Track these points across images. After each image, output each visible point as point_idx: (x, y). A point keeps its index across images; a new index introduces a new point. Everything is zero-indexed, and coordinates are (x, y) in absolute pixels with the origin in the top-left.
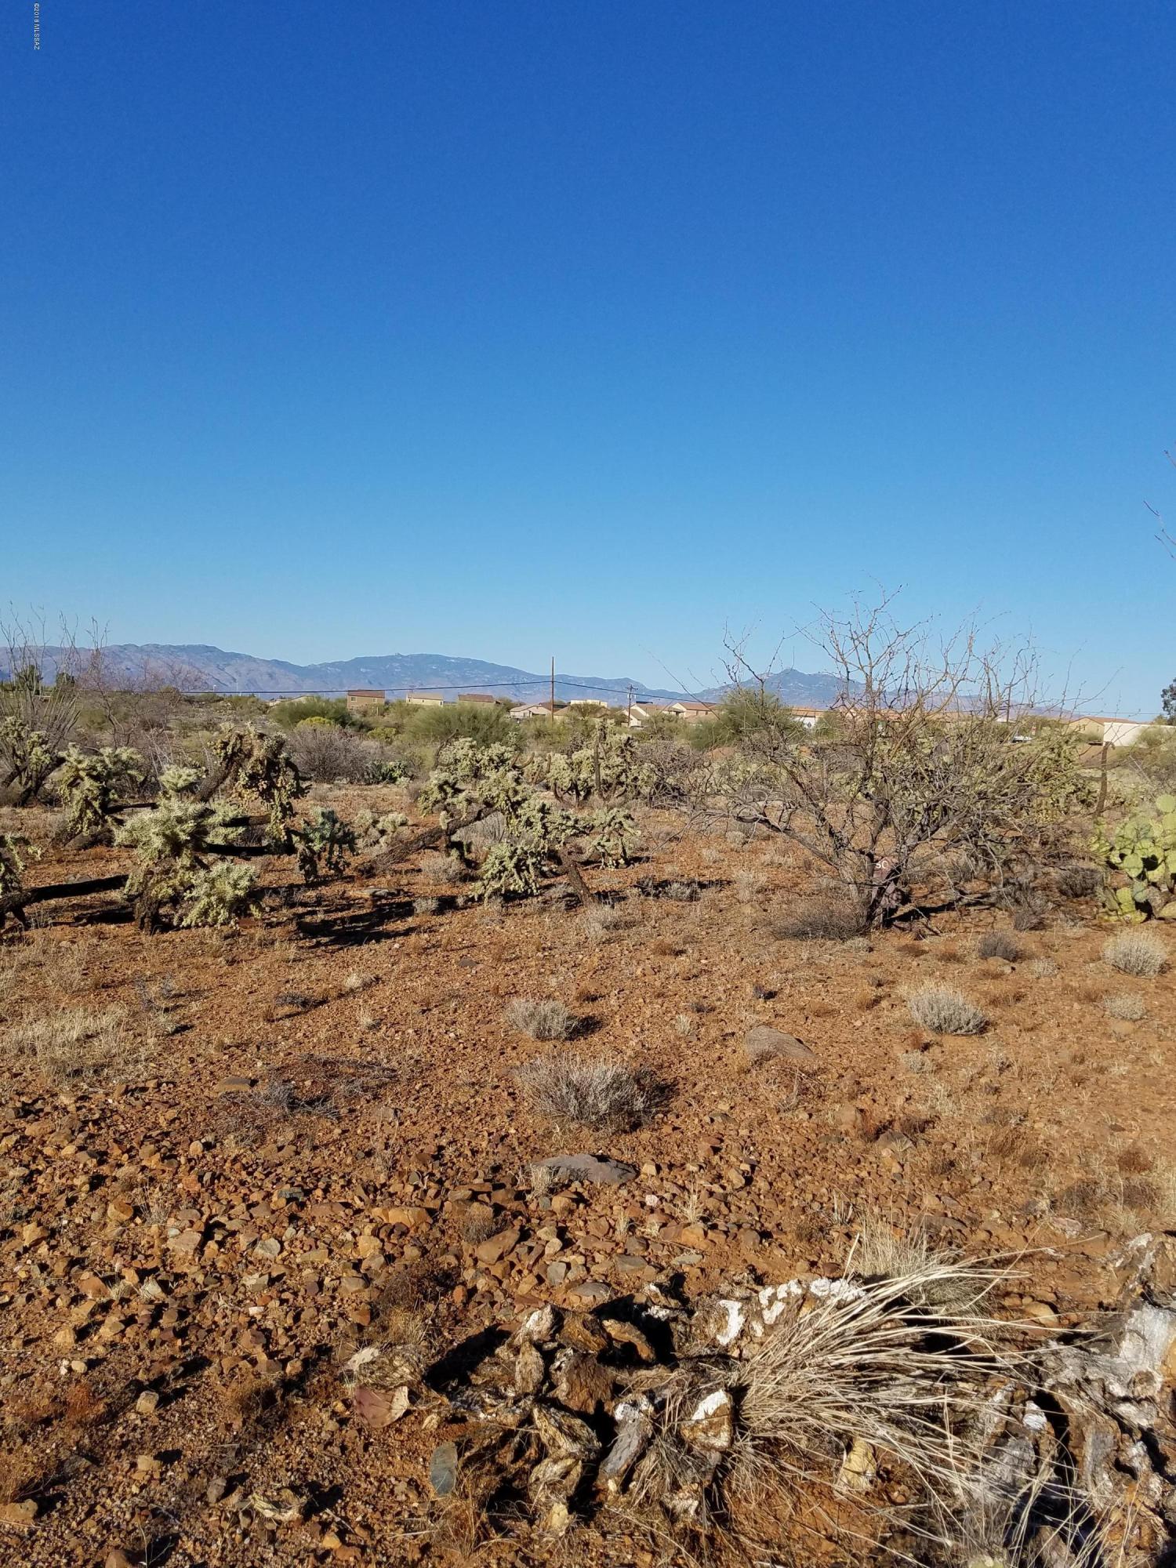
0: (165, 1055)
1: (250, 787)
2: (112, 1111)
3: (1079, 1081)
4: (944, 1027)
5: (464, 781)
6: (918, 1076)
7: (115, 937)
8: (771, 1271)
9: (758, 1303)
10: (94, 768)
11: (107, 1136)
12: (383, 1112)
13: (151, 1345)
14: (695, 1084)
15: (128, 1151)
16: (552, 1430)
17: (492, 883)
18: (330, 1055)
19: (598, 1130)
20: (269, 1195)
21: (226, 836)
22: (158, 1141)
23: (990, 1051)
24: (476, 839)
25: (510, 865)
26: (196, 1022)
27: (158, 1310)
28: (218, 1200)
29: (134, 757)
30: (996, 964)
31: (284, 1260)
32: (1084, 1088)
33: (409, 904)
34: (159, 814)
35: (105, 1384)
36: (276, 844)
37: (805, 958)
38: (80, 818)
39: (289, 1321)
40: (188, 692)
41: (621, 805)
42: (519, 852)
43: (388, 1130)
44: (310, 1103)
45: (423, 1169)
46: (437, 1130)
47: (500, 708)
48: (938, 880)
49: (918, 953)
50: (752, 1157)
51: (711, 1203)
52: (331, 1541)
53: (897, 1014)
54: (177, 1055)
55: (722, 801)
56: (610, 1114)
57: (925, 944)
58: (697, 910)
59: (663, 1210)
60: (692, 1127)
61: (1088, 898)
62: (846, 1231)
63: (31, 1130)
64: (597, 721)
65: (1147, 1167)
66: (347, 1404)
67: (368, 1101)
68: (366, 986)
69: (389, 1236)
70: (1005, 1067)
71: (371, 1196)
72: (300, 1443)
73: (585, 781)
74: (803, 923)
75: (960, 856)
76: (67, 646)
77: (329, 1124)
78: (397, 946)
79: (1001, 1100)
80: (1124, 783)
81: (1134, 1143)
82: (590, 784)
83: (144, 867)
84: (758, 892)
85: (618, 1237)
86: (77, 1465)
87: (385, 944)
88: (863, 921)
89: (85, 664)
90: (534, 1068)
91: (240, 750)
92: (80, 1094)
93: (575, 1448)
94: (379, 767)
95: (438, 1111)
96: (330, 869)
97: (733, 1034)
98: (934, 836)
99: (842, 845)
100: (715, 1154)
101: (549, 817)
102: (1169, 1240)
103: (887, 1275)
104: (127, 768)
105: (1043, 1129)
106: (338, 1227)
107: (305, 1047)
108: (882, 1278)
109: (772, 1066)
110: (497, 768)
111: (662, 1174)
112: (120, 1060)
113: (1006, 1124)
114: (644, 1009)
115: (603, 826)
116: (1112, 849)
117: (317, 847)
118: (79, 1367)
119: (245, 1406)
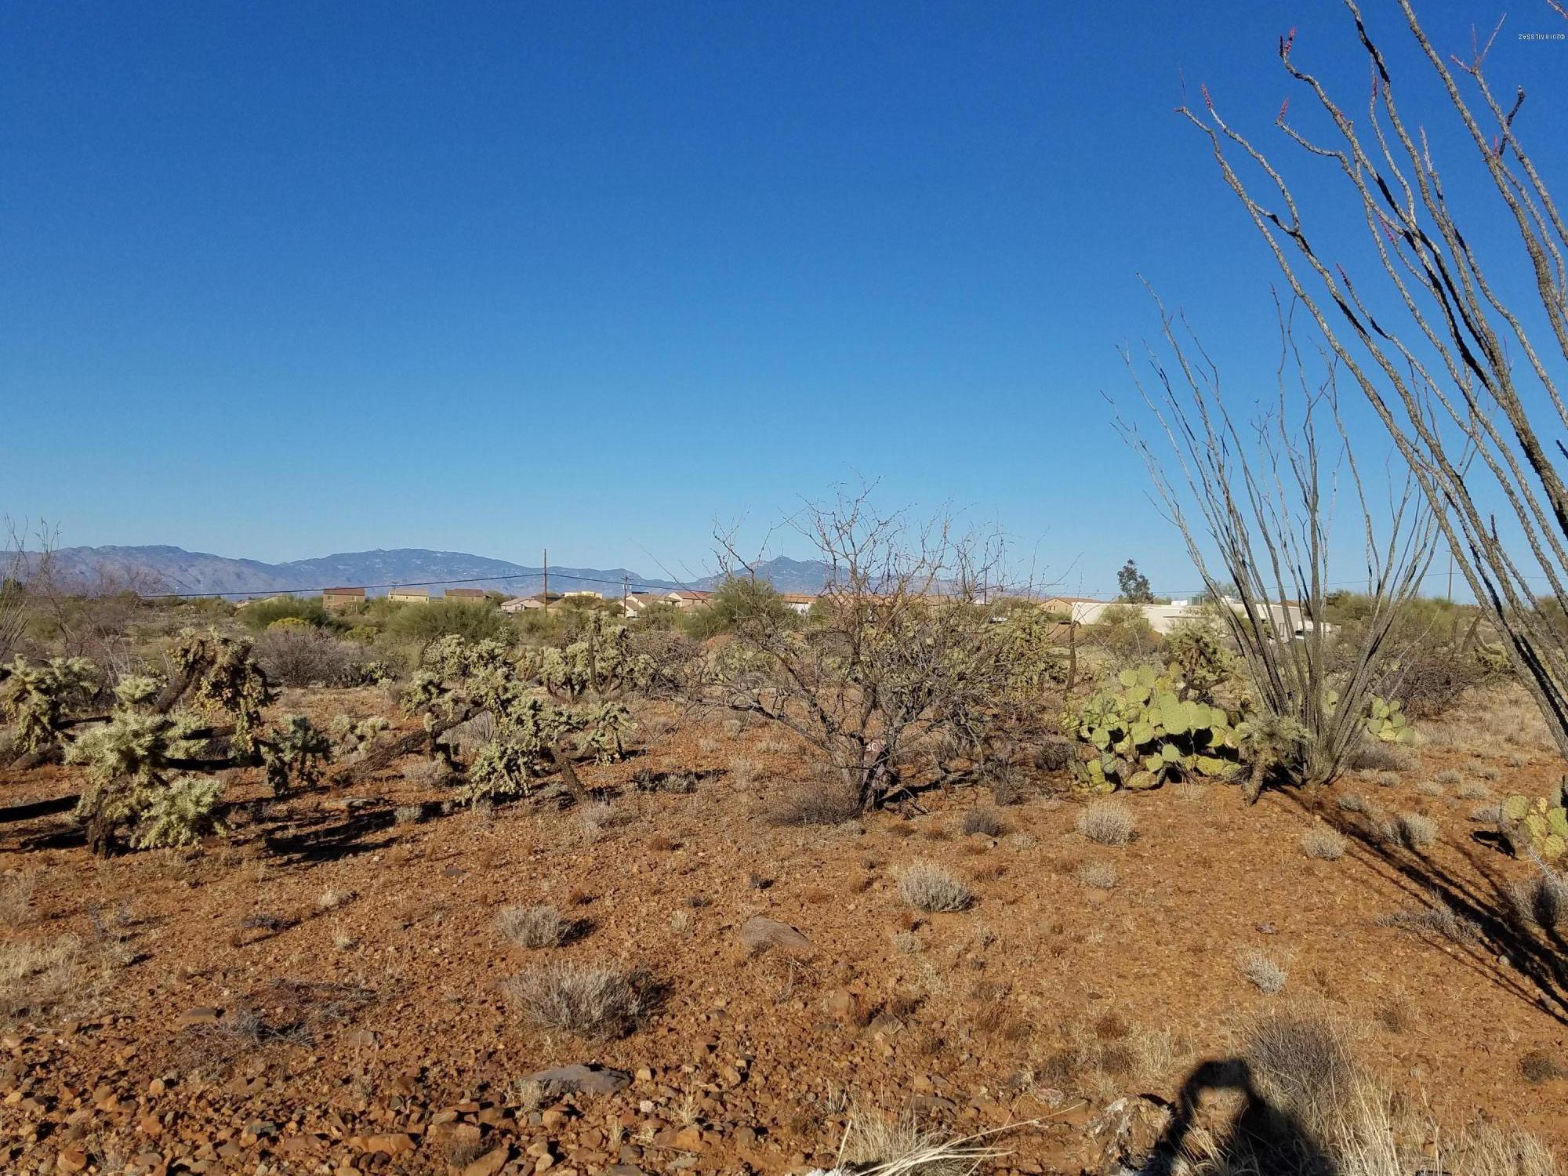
0: (122, 988)
1: (213, 697)
2: (63, 1052)
3: (1058, 951)
4: (932, 905)
5: (452, 679)
6: (908, 956)
7: (66, 863)
8: (766, 1167)
10: (42, 681)
11: (57, 1078)
12: (361, 1035)
14: (691, 982)
15: (81, 1094)
17: (481, 786)
18: (304, 980)
19: (591, 1038)
20: (238, 1132)
21: (187, 750)
22: (114, 1082)
23: (975, 926)
24: (464, 740)
25: (500, 766)
26: (156, 951)
28: (181, 1141)
29: (87, 667)
30: (979, 839)
32: (1063, 958)
33: (390, 813)
34: (114, 729)
36: (242, 756)
37: (800, 844)
38: (28, 735)
40: (147, 595)
41: (617, 698)
42: (509, 751)
43: (367, 1054)
44: (283, 1031)
45: (405, 1093)
46: (420, 1052)
47: (489, 603)
48: (924, 760)
49: (907, 832)
50: (748, 1053)
51: (707, 1104)
53: (888, 895)
54: (135, 987)
55: (718, 690)
56: (603, 1021)
57: (914, 824)
58: (695, 802)
59: (657, 1116)
60: (688, 1027)
61: (1062, 772)
62: (839, 1120)
64: (591, 613)
65: (1124, 1032)
67: (345, 1026)
68: (342, 903)
69: (369, 1166)
70: (989, 941)
71: (350, 1126)
73: (580, 675)
74: (799, 809)
75: (944, 735)
76: (14, 549)
77: (303, 1052)
78: (376, 859)
79: (987, 975)
80: (1092, 659)
81: (1111, 1009)
82: (585, 677)
83: (97, 786)
84: (755, 780)
85: (612, 1147)
87: (363, 857)
88: (855, 805)
89: (34, 569)
90: (523, 979)
91: (202, 657)
92: (26, 1035)
94: (359, 669)
95: (421, 1031)
96: (302, 779)
97: (730, 927)
98: (920, 716)
99: (833, 730)
100: (711, 1052)
101: (541, 714)
102: (1144, 1103)
103: (879, 1162)
104: (80, 680)
105: (1027, 1001)
106: (314, 1161)
107: (276, 972)
108: (875, 1164)
109: (769, 958)
110: (486, 665)
111: (657, 1078)
112: (72, 996)
113: (990, 998)
114: (640, 908)
115: (597, 720)
116: (1081, 724)
117: (287, 757)
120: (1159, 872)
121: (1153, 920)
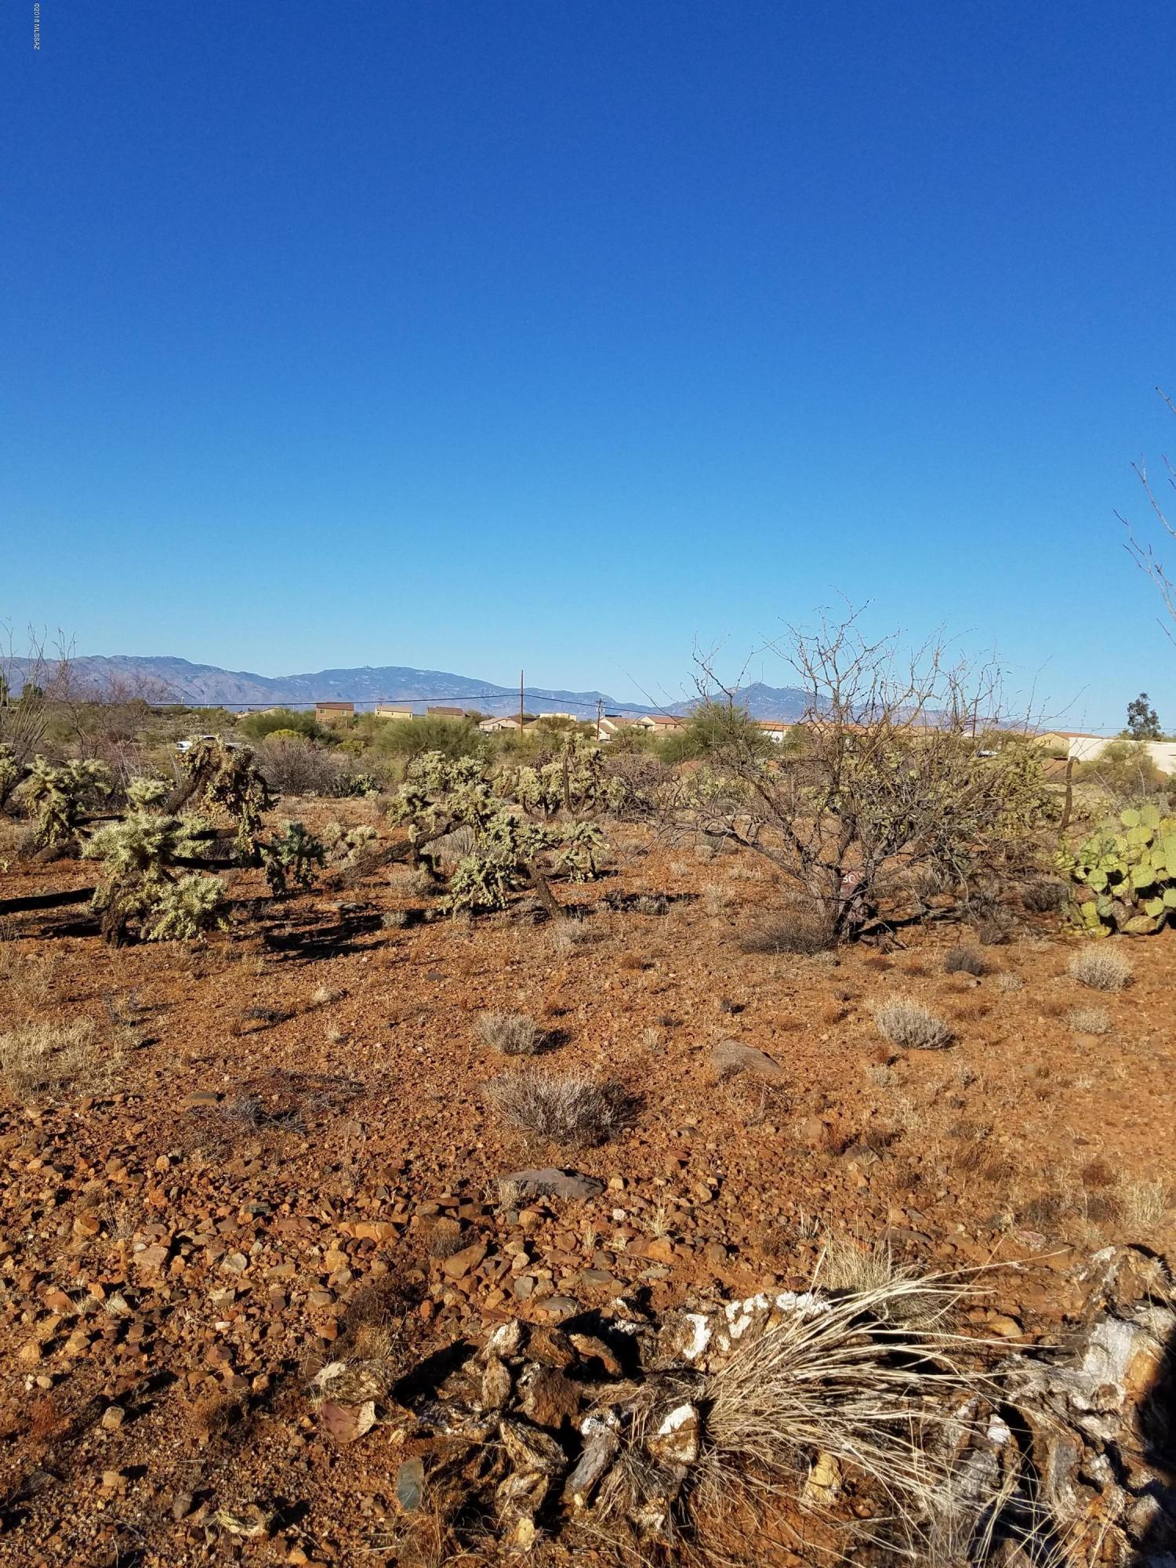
0: (132, 1069)
1: (218, 800)
2: (78, 1125)
3: (1044, 1095)
4: (910, 1040)
5: (433, 794)
6: (883, 1090)
7: (82, 950)
8: (737, 1285)
9: (725, 1317)
10: (61, 780)
11: (72, 1147)
12: (350, 1126)
13: (117, 1360)
14: (663, 1098)
15: (95, 1165)
16: (519, 1445)
17: (461, 896)
18: (297, 1070)
19: (565, 1144)
20: (236, 1210)
21: (193, 850)
22: (124, 1156)
23: (955, 1065)
24: (445, 852)
25: (479, 878)
26: (163, 1036)
27: (124, 1326)
28: (185, 1215)
29: (102, 769)
30: (961, 978)
31: (250, 1275)
32: (1049, 1102)
33: (378, 917)
34: (126, 827)
35: (70, 1400)
36: (243, 857)
37: (772, 972)
38: (47, 830)
39: (256, 1336)
40: (157, 704)
41: (590, 819)
42: (488, 865)
43: (356, 1144)
44: (278, 1117)
45: (391, 1183)
46: (404, 1145)
47: (469, 721)
48: (904, 894)
49: (884, 967)
50: (719, 1171)
51: (678, 1217)
52: (297, 1557)
53: (864, 1028)
54: (143, 1069)
55: (690, 815)
56: (577, 1129)
57: (892, 957)
58: (666, 924)
59: (630, 1225)
60: (659, 1142)
61: (1053, 913)
62: (812, 1245)
64: (566, 735)
65: (1111, 1181)
66: (314, 1419)
67: (336, 1116)
68: (334, 1000)
69: (356, 1251)
70: (970, 1081)
71: (338, 1211)
72: (266, 1458)
73: (554, 795)
74: (771, 936)
75: (926, 870)
76: (35, 657)
77: (296, 1138)
78: (365, 959)
79: (967, 1114)
80: (1088, 797)
81: (1099, 1156)
82: (559, 797)
83: (111, 880)
84: (726, 906)
85: (585, 1251)
86: (42, 1480)
87: (354, 957)
88: (830, 937)
89: (54, 675)
90: (502, 1082)
91: (209, 763)
92: (46, 1108)
93: (542, 1463)
94: (348, 780)
95: (405, 1125)
96: (298, 882)
97: (701, 1048)
98: (900, 850)
99: (809, 860)
100: (682, 1168)
101: (518, 830)
102: (1133, 1253)
103: (852, 1290)
104: (94, 780)
105: (1008, 1143)
106: (305, 1242)
107: (273, 1060)
108: (847, 1292)
109: (739, 1080)
110: (466, 781)
111: (629, 1188)
112: (86, 1074)
113: (971, 1138)
114: (612, 1023)
115: (572, 839)
116: (1077, 864)
117: (285, 860)
118: (44, 1382)
119: (211, 1421)
120: (1154, 1020)
121: (1146, 1069)
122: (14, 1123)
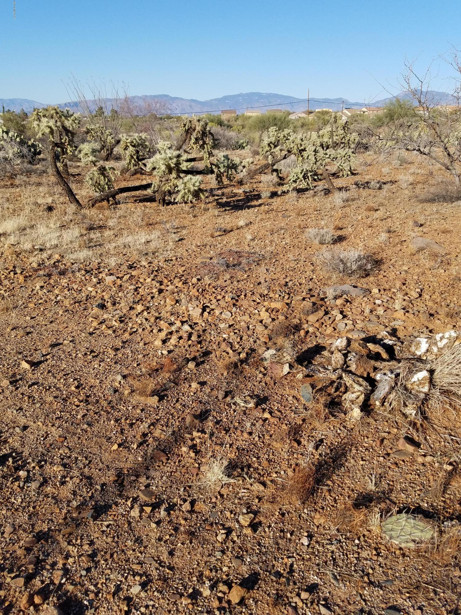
0: (177, 249)
1: (196, 144)
2: (161, 267)
7: (150, 207)
8: (436, 328)
9: (435, 339)
10: (132, 142)
11: (161, 275)
12: (262, 269)
13: (189, 346)
14: (391, 260)
15: (170, 281)
16: (351, 382)
17: (293, 184)
18: (238, 250)
19: (351, 276)
20: (224, 297)
21: (187, 166)
22: (180, 278)
24: (284, 167)
25: (301, 176)
26: (185, 237)
27: (190, 335)
28: (206, 298)
29: (147, 137)
31: (233, 319)
33: (259, 195)
34: (162, 156)
35: (175, 359)
36: (206, 169)
37: (435, 210)
38: (130, 163)
39: (239, 340)
42: (305, 170)
43: (265, 275)
44: (234, 266)
45: (281, 289)
46: (284, 276)
47: (285, 115)
50: (421, 287)
51: (405, 303)
52: (267, 415)
54: (181, 249)
56: (357, 270)
58: (383, 193)
59: (384, 306)
60: (392, 276)
63: (134, 273)
64: (328, 118)
66: (265, 369)
67: (256, 266)
68: (247, 225)
69: (272, 312)
71: (263, 298)
72: (249, 381)
73: (327, 142)
74: (433, 196)
77: (242, 273)
78: (256, 210)
82: (329, 144)
83: (158, 179)
84: (410, 185)
85: (365, 314)
86: (170, 385)
87: (251, 210)
90: (320, 255)
91: (191, 127)
92: (149, 261)
93: (361, 389)
94: (237, 142)
95: (283, 270)
96: (228, 180)
97: (405, 241)
100: (404, 285)
104: (145, 142)
106: (252, 308)
107: (228, 246)
109: (425, 253)
111: (381, 293)
112: (161, 250)
114: (364, 232)
115: (341, 157)
117: (222, 170)
118: (165, 352)
119: (228, 368)
122: (138, 266)
